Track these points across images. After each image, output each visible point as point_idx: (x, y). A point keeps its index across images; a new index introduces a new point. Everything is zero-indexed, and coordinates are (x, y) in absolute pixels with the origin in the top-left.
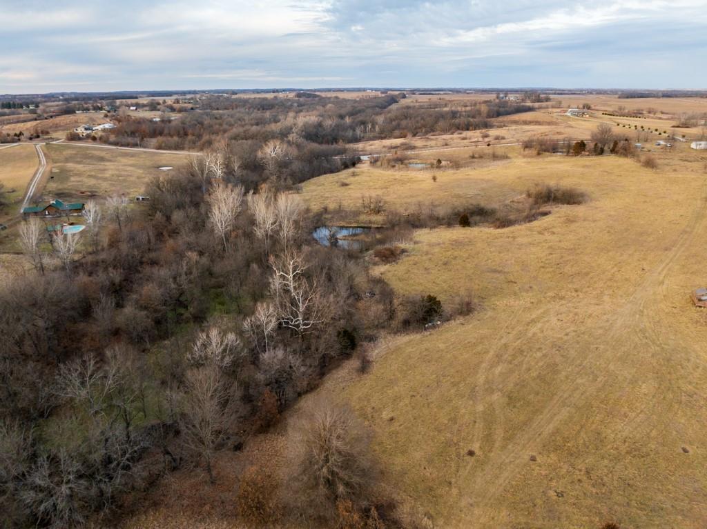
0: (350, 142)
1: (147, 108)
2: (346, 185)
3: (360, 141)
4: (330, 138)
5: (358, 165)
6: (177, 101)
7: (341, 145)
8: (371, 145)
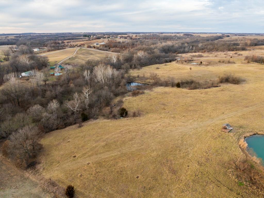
0: (181, 53)
1: (124, 38)
2: (158, 68)
5: (172, 62)
6: (136, 36)
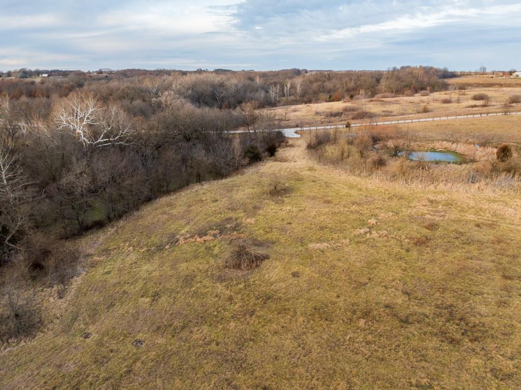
0: (262, 106)
3: (276, 106)
4: (232, 100)
5: (281, 152)
7: (247, 110)
8: (295, 111)
